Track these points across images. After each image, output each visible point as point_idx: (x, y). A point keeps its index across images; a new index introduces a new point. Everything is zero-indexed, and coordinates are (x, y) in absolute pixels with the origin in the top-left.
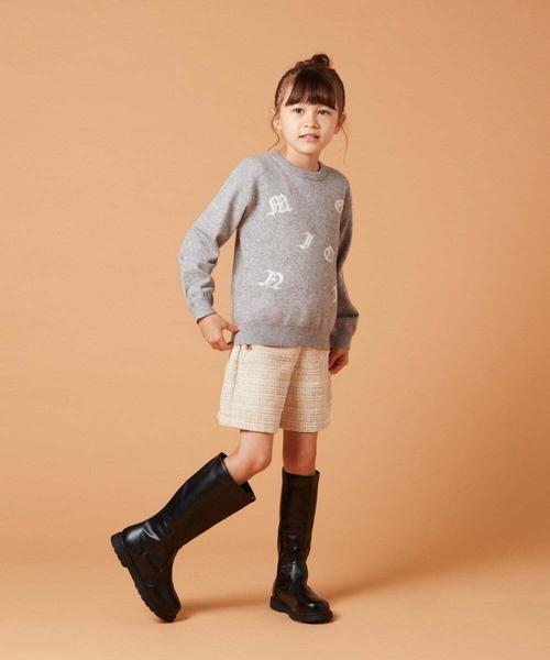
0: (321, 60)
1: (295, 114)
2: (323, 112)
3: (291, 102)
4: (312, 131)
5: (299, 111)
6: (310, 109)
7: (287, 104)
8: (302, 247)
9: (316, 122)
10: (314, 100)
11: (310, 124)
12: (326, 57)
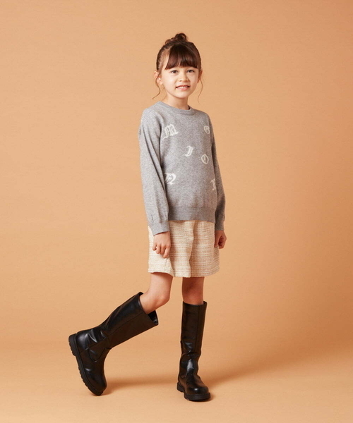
0: (181, 37)
1: (173, 74)
2: (190, 71)
3: (169, 67)
4: (185, 84)
5: (175, 72)
6: (181, 70)
7: (166, 68)
8: (187, 155)
9: (186, 78)
10: (185, 64)
11: (183, 79)
12: (184, 35)
